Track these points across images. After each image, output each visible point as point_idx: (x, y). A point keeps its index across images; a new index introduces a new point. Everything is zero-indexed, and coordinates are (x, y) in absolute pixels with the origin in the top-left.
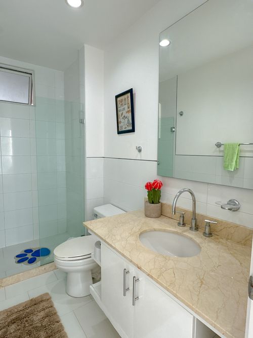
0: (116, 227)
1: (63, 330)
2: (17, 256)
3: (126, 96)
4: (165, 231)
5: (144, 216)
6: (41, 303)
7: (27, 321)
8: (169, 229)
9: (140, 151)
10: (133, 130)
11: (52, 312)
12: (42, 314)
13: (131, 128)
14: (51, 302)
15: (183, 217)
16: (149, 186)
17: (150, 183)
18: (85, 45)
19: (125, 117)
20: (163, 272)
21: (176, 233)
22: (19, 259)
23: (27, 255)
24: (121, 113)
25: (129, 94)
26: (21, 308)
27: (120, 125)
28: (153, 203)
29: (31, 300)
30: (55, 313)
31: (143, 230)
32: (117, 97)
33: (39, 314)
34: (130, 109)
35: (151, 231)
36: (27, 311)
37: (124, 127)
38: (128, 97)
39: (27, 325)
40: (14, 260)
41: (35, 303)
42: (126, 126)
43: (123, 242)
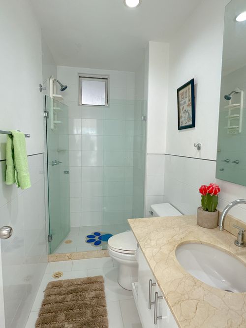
0: (157, 231)
1: (106, 316)
2: (88, 237)
3: (187, 88)
4: (214, 247)
5: (196, 223)
6: (94, 284)
7: (80, 295)
8: (219, 246)
9: (199, 148)
10: (193, 125)
11: (101, 296)
12: (93, 294)
13: (191, 123)
14: (103, 286)
15: (243, 235)
16: (203, 190)
17: (205, 187)
18: (150, 42)
19: (186, 111)
20: (183, 301)
21: (229, 253)
22: (89, 239)
23: (95, 237)
24: (182, 106)
25: (190, 86)
26: (79, 283)
27: (181, 120)
28: (207, 210)
29: (88, 278)
30: (104, 298)
31: (186, 240)
32: (179, 90)
33: (91, 293)
34: (191, 101)
35: (196, 243)
36: (83, 287)
37: (184, 122)
38: (189, 89)
39: (80, 299)
40: (85, 239)
41: (90, 281)
42: (187, 121)
43: (155, 250)
